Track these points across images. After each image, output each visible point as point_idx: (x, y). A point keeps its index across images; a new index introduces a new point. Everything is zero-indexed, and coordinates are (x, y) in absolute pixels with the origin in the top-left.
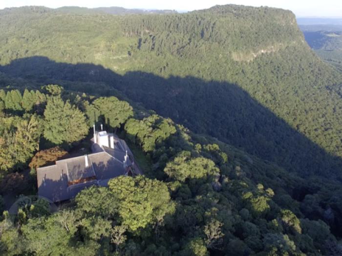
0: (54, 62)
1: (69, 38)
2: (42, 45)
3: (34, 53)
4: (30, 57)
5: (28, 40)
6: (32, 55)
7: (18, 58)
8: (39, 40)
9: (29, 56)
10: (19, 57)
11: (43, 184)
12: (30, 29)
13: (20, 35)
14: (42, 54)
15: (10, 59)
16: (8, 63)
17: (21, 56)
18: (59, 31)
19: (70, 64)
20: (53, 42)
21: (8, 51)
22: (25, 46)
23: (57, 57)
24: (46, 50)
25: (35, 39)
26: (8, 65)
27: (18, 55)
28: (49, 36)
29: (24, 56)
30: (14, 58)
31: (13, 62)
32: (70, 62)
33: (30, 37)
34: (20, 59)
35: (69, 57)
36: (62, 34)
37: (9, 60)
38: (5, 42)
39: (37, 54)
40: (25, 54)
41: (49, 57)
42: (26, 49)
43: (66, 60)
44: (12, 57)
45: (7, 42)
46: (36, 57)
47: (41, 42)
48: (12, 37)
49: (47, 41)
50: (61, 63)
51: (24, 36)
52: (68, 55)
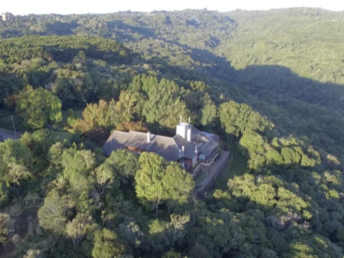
0: (297, 75)
1: (332, 50)
2: (292, 54)
3: (276, 61)
4: (270, 66)
5: (276, 46)
6: (273, 64)
7: (256, 64)
8: (290, 48)
9: (269, 64)
10: (258, 63)
11: (110, 142)
12: (285, 34)
13: (271, 40)
14: (285, 64)
15: (247, 63)
16: (243, 67)
17: (261, 62)
18: (322, 40)
19: (317, 82)
20: (308, 52)
21: (248, 56)
22: (270, 52)
23: (302, 70)
24: (292, 60)
25: (286, 46)
26: (243, 70)
27: (257, 62)
28: (305, 45)
29: (263, 63)
30: (252, 63)
31: (248, 68)
32: (318, 79)
33: (281, 43)
34: (257, 66)
35: (319, 73)
36: (324, 44)
37: (245, 64)
38: (251, 45)
39: (280, 64)
40: (266, 62)
41: (293, 69)
42: (271, 56)
43: (314, 75)
44: (250, 62)
45: (252, 46)
46: (278, 66)
47: (292, 50)
48: (261, 41)
49: (301, 50)
50: (304, 79)
51: (275, 41)
52: (319, 70)
